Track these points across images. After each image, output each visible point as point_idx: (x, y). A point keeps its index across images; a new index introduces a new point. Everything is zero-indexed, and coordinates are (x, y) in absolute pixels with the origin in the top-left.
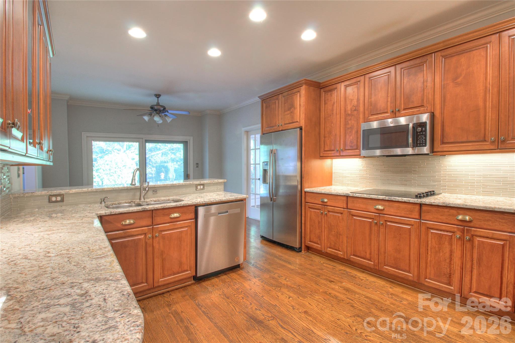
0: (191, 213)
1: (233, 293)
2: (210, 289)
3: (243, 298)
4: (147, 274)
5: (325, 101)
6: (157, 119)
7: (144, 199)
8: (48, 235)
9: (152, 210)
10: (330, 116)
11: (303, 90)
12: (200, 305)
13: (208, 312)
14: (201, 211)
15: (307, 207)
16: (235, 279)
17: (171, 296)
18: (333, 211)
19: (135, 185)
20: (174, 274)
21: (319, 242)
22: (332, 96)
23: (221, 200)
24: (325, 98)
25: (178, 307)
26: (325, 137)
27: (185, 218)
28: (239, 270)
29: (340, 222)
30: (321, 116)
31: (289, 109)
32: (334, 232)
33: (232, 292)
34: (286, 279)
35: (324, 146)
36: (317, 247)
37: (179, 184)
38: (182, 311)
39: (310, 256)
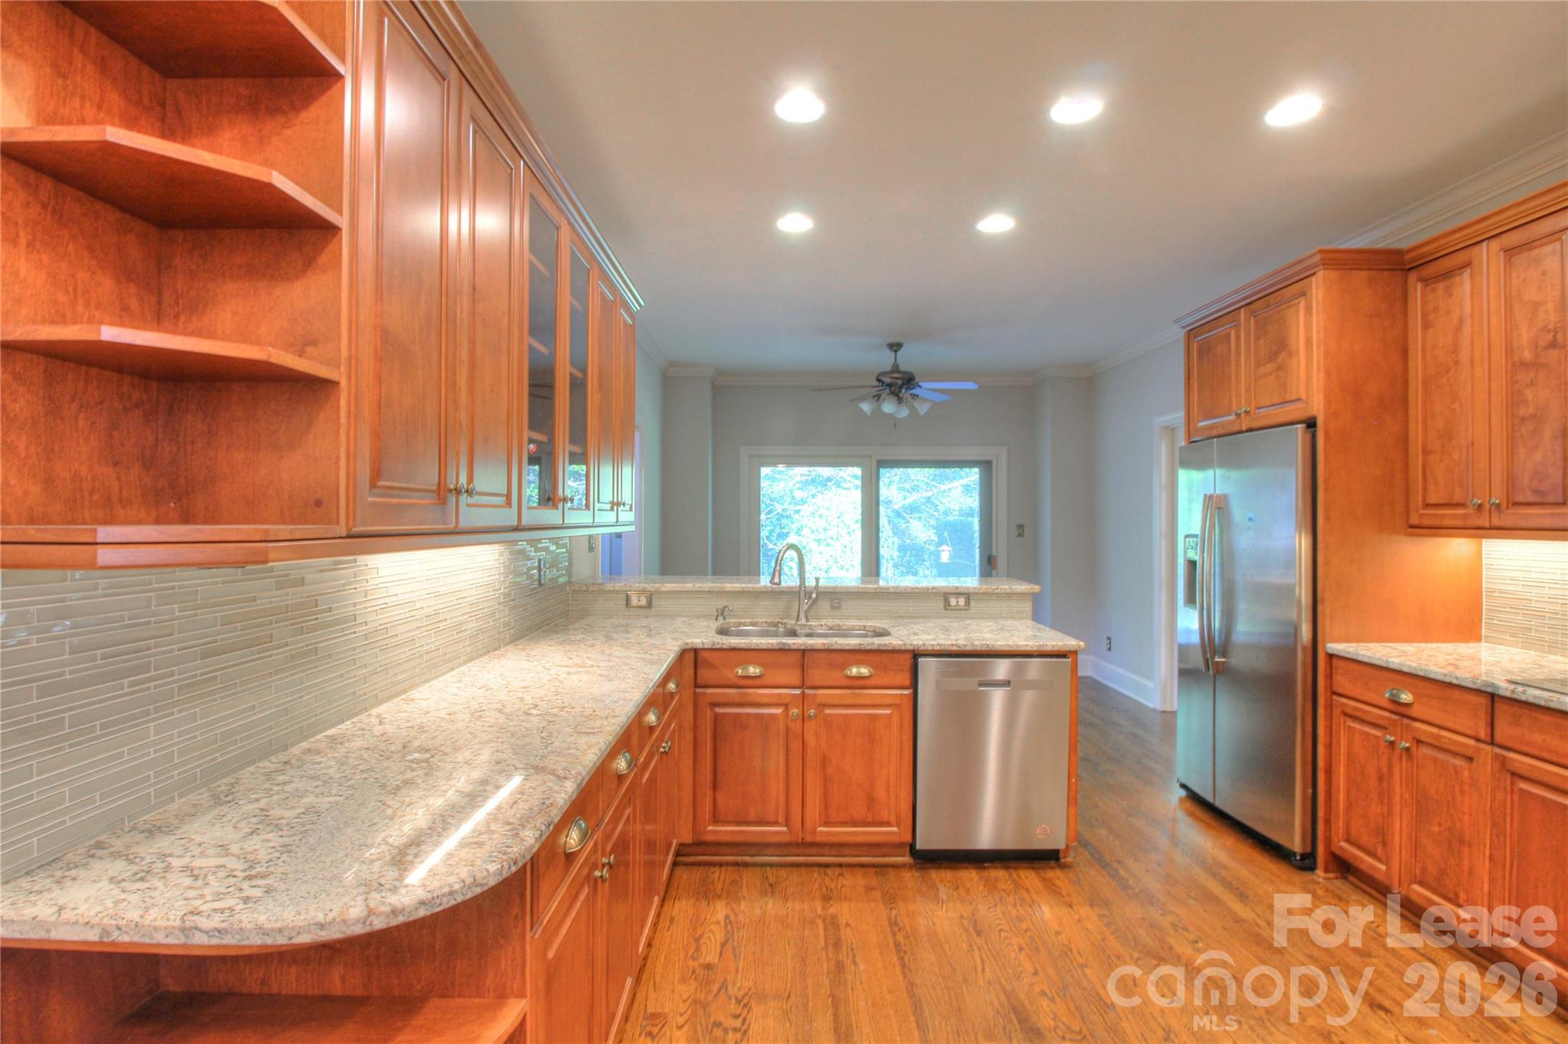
0: (901, 671)
1: (1000, 924)
2: (943, 893)
3: (1021, 949)
4: (787, 805)
5: (1424, 316)
6: (889, 407)
7: (807, 620)
8: (569, 674)
9: (804, 651)
10: (1448, 372)
11: (1319, 288)
12: (896, 923)
13: (906, 948)
14: (929, 668)
15: (1337, 712)
16: (1027, 890)
17: (841, 878)
18: (1436, 743)
19: (779, 583)
20: (855, 824)
21: (1379, 852)
22: (1451, 295)
23: (988, 646)
24: (1424, 303)
25: (844, 911)
26: (1426, 452)
27: (885, 682)
28: (1053, 868)
29: (1462, 792)
30: (1411, 375)
31: (1273, 356)
32: (1440, 825)
33: (997, 921)
34: (1197, 942)
35: (1425, 489)
36: (1373, 868)
37: (897, 588)
38: (850, 922)
39: (1344, 896)
